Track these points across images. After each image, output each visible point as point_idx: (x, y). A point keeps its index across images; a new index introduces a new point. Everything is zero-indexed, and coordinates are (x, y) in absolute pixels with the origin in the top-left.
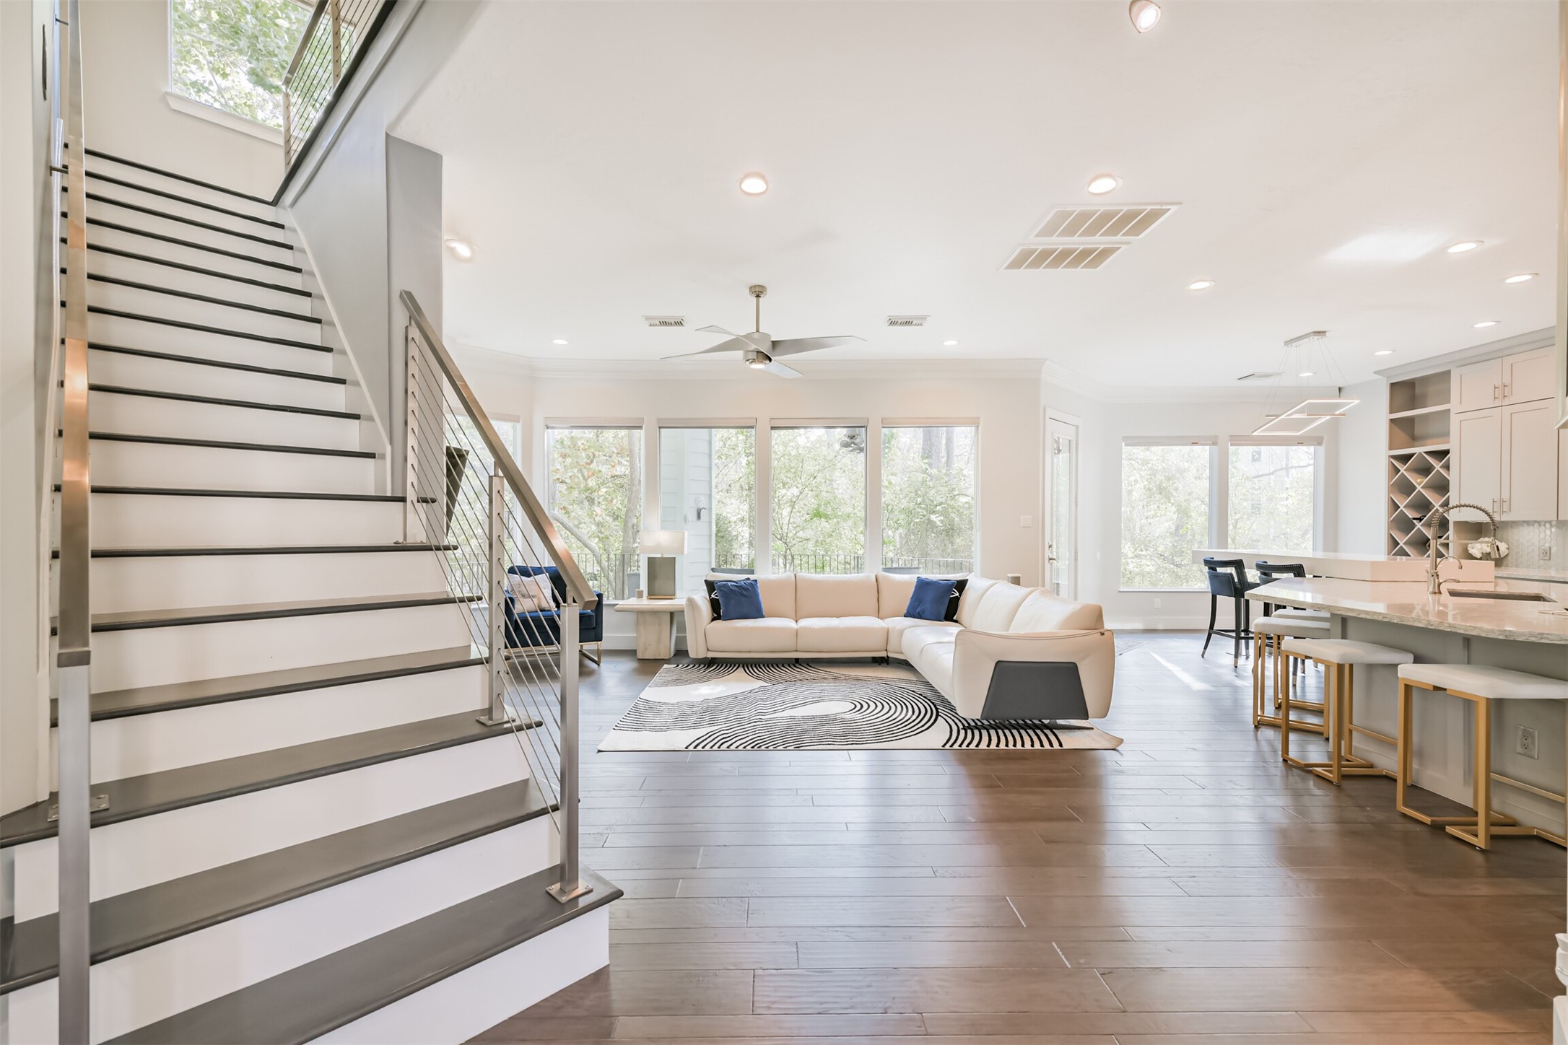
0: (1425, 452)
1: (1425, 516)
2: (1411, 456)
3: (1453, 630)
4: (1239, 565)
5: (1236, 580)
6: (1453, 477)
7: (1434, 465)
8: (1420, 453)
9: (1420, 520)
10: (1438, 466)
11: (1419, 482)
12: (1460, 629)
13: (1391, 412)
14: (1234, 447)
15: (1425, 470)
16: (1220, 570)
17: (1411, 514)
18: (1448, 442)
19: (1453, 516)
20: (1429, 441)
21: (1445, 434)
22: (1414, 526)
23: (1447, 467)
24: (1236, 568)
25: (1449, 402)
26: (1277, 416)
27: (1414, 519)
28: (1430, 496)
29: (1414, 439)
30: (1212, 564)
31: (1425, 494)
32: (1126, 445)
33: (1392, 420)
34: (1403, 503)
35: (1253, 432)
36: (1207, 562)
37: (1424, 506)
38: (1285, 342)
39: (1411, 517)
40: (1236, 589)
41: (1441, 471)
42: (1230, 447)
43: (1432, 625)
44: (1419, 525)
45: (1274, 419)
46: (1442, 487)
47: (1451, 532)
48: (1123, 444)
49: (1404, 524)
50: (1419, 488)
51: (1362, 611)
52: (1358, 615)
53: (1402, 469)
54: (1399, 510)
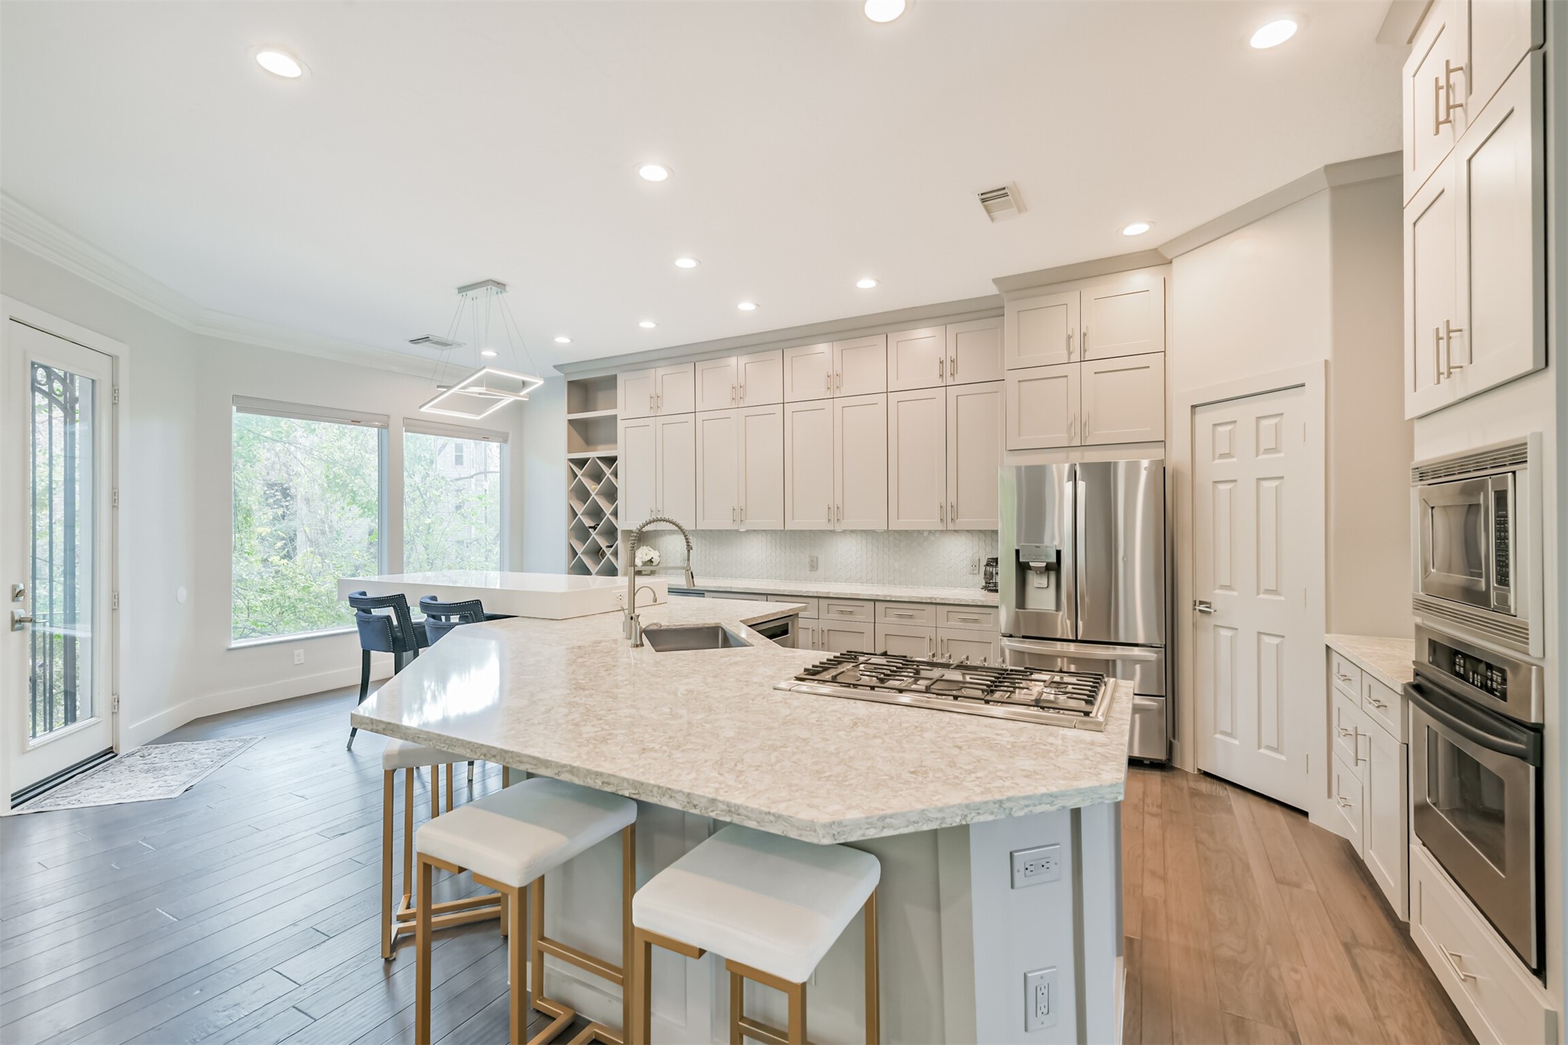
0: (597, 458)
1: (598, 525)
2: (586, 460)
3: (736, 820)
4: (398, 602)
5: (395, 622)
6: (620, 484)
7: (605, 471)
8: (594, 458)
9: (594, 528)
10: (608, 472)
11: (593, 488)
12: (749, 818)
13: (569, 412)
14: (409, 434)
15: (597, 476)
16: (376, 612)
17: (588, 522)
18: (616, 449)
19: (621, 525)
20: (600, 447)
21: (613, 440)
22: (589, 535)
23: (615, 474)
24: (394, 607)
25: (616, 408)
26: (449, 388)
27: (590, 527)
28: (603, 503)
29: (589, 442)
30: (362, 604)
31: (598, 501)
32: (238, 410)
33: (570, 421)
34: (580, 509)
35: (420, 407)
36: (353, 602)
37: (596, 513)
38: (459, 289)
39: (587, 526)
40: (395, 640)
41: (611, 477)
42: (404, 434)
43: (695, 806)
44: (593, 533)
45: (444, 393)
46: (611, 494)
47: (619, 542)
48: (234, 408)
49: (581, 533)
50: (593, 494)
51: (564, 766)
52: (558, 774)
53: (579, 473)
54: (577, 517)
